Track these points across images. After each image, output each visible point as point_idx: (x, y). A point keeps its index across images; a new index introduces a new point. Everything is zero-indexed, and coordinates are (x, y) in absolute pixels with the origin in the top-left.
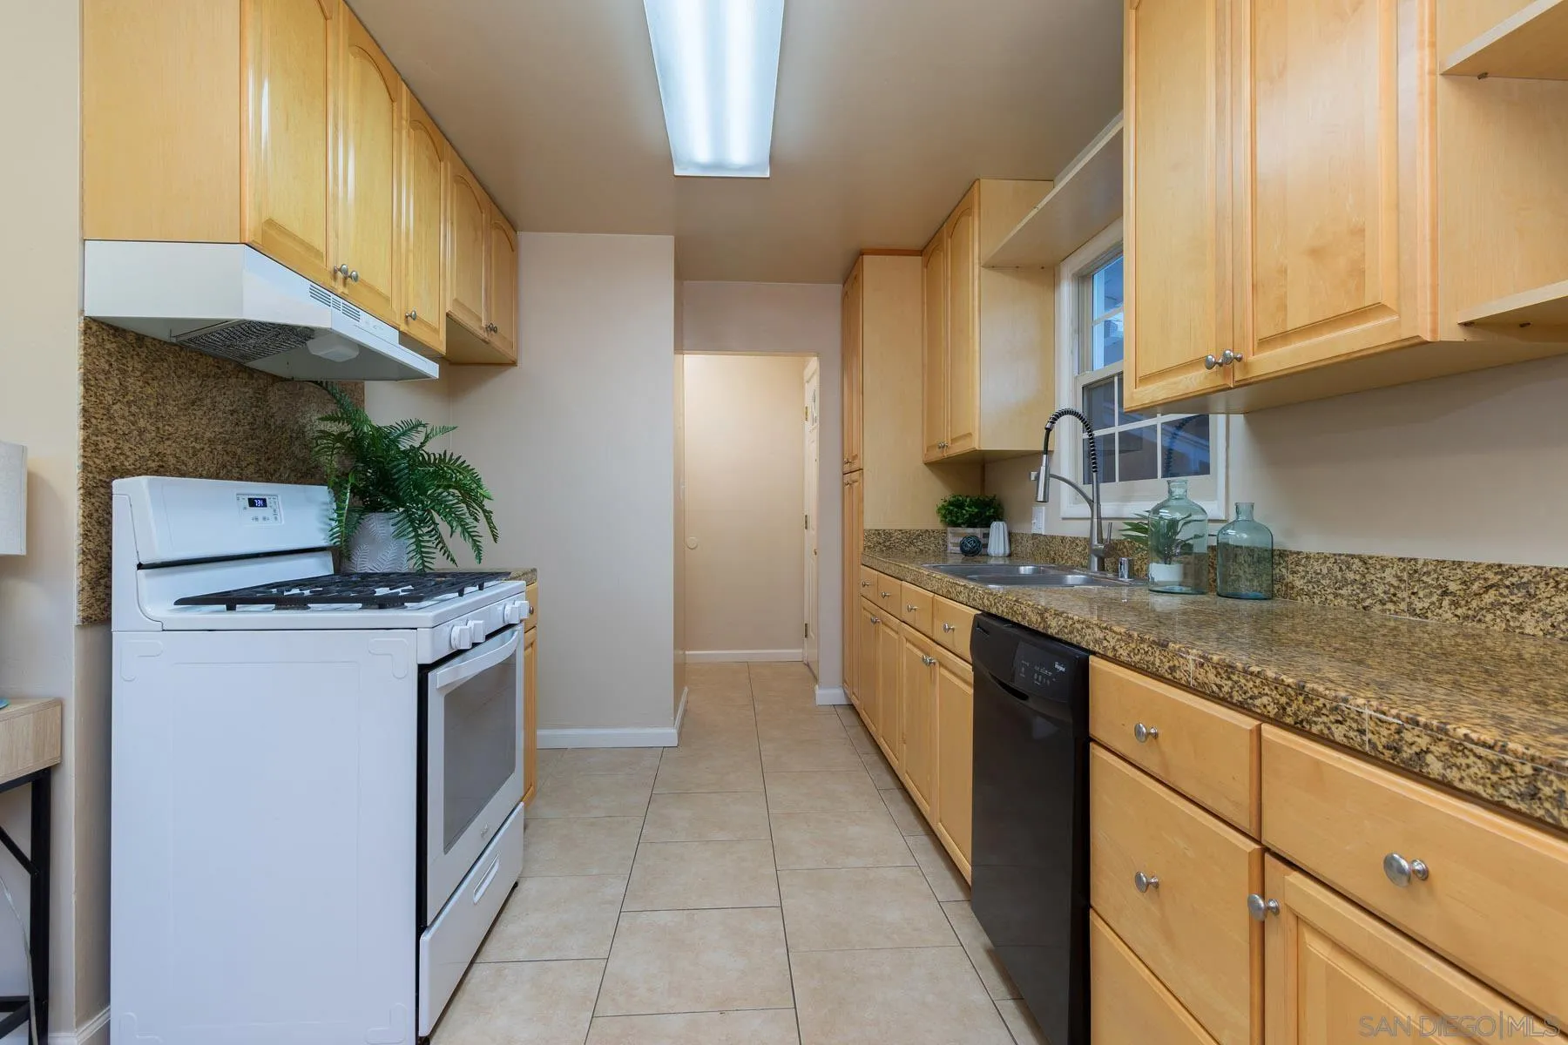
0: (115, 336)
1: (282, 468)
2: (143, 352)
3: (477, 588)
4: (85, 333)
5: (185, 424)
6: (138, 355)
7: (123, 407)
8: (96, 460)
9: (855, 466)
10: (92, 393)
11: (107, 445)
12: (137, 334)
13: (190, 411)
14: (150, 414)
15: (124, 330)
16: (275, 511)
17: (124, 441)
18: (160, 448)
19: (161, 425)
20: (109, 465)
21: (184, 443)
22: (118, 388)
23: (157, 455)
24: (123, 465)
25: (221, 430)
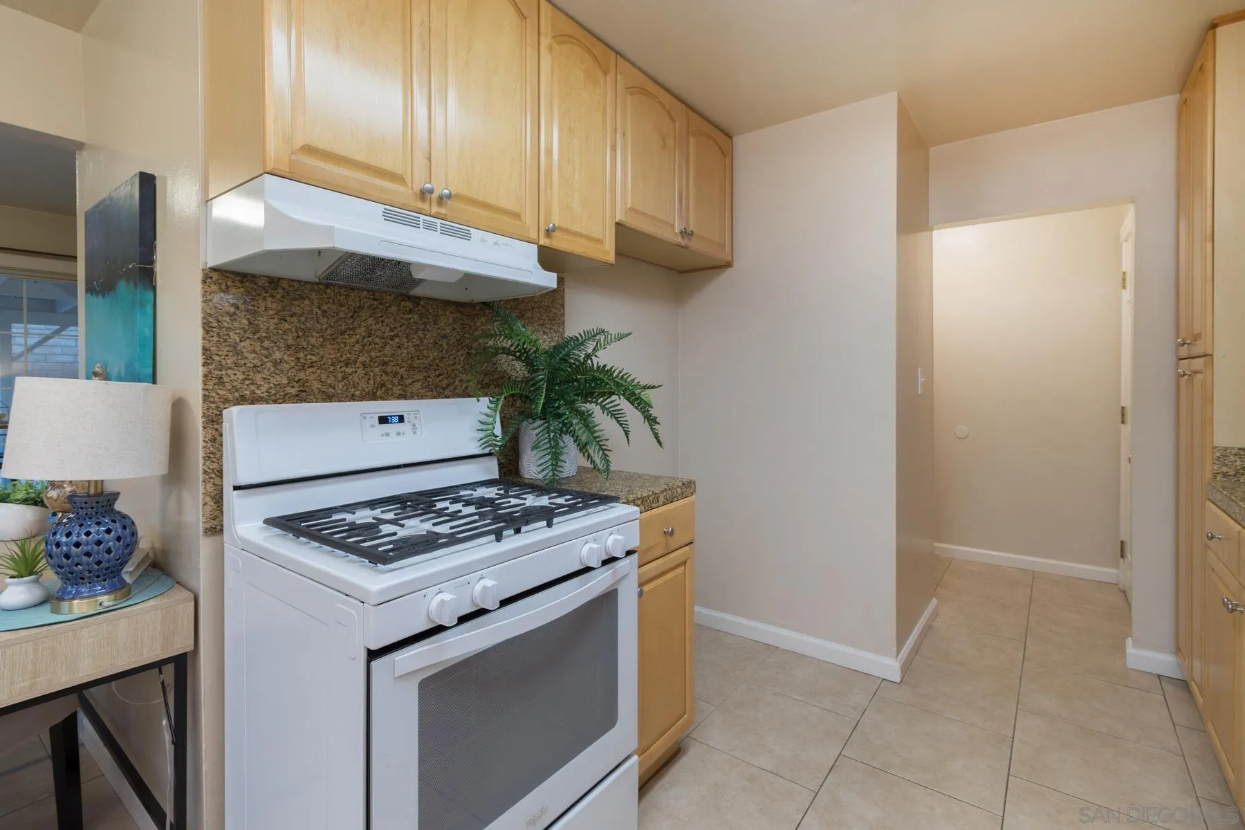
0: (241, 282)
1: (457, 382)
2: (278, 293)
3: (544, 523)
4: (204, 282)
5: (332, 352)
6: (272, 296)
7: (252, 343)
8: (219, 391)
9: (1197, 350)
10: (215, 334)
11: (233, 377)
12: (268, 277)
13: (339, 340)
14: (289, 347)
15: (254, 276)
16: (414, 425)
17: (254, 373)
18: (302, 375)
19: (301, 355)
20: (237, 394)
21: (332, 368)
22: (247, 327)
23: (297, 382)
24: (254, 393)
25: (379, 354)
